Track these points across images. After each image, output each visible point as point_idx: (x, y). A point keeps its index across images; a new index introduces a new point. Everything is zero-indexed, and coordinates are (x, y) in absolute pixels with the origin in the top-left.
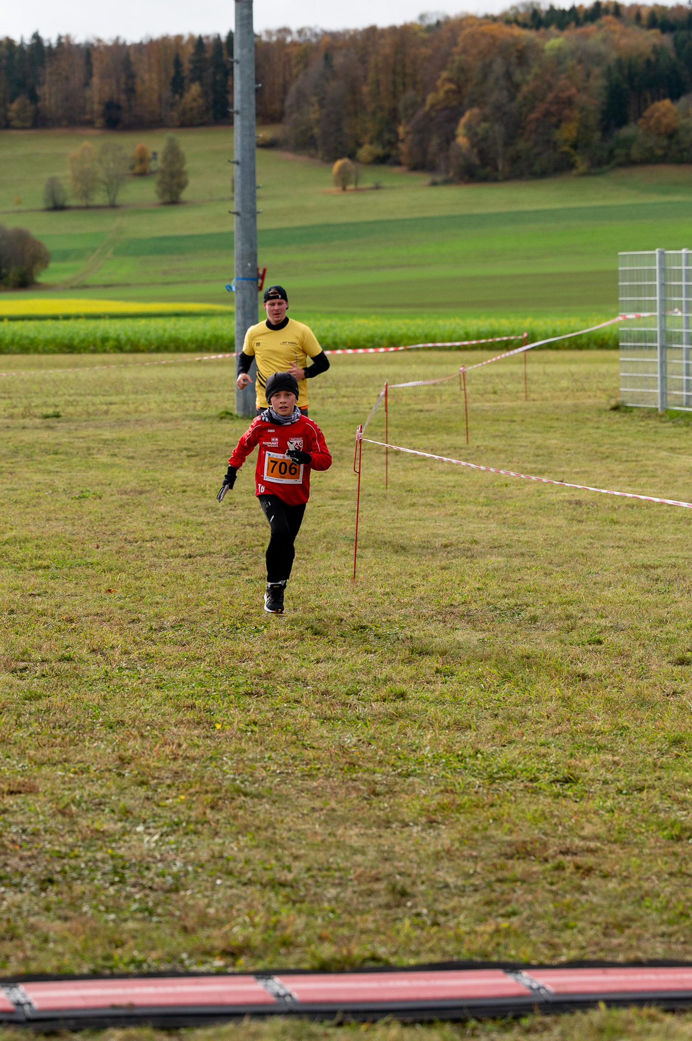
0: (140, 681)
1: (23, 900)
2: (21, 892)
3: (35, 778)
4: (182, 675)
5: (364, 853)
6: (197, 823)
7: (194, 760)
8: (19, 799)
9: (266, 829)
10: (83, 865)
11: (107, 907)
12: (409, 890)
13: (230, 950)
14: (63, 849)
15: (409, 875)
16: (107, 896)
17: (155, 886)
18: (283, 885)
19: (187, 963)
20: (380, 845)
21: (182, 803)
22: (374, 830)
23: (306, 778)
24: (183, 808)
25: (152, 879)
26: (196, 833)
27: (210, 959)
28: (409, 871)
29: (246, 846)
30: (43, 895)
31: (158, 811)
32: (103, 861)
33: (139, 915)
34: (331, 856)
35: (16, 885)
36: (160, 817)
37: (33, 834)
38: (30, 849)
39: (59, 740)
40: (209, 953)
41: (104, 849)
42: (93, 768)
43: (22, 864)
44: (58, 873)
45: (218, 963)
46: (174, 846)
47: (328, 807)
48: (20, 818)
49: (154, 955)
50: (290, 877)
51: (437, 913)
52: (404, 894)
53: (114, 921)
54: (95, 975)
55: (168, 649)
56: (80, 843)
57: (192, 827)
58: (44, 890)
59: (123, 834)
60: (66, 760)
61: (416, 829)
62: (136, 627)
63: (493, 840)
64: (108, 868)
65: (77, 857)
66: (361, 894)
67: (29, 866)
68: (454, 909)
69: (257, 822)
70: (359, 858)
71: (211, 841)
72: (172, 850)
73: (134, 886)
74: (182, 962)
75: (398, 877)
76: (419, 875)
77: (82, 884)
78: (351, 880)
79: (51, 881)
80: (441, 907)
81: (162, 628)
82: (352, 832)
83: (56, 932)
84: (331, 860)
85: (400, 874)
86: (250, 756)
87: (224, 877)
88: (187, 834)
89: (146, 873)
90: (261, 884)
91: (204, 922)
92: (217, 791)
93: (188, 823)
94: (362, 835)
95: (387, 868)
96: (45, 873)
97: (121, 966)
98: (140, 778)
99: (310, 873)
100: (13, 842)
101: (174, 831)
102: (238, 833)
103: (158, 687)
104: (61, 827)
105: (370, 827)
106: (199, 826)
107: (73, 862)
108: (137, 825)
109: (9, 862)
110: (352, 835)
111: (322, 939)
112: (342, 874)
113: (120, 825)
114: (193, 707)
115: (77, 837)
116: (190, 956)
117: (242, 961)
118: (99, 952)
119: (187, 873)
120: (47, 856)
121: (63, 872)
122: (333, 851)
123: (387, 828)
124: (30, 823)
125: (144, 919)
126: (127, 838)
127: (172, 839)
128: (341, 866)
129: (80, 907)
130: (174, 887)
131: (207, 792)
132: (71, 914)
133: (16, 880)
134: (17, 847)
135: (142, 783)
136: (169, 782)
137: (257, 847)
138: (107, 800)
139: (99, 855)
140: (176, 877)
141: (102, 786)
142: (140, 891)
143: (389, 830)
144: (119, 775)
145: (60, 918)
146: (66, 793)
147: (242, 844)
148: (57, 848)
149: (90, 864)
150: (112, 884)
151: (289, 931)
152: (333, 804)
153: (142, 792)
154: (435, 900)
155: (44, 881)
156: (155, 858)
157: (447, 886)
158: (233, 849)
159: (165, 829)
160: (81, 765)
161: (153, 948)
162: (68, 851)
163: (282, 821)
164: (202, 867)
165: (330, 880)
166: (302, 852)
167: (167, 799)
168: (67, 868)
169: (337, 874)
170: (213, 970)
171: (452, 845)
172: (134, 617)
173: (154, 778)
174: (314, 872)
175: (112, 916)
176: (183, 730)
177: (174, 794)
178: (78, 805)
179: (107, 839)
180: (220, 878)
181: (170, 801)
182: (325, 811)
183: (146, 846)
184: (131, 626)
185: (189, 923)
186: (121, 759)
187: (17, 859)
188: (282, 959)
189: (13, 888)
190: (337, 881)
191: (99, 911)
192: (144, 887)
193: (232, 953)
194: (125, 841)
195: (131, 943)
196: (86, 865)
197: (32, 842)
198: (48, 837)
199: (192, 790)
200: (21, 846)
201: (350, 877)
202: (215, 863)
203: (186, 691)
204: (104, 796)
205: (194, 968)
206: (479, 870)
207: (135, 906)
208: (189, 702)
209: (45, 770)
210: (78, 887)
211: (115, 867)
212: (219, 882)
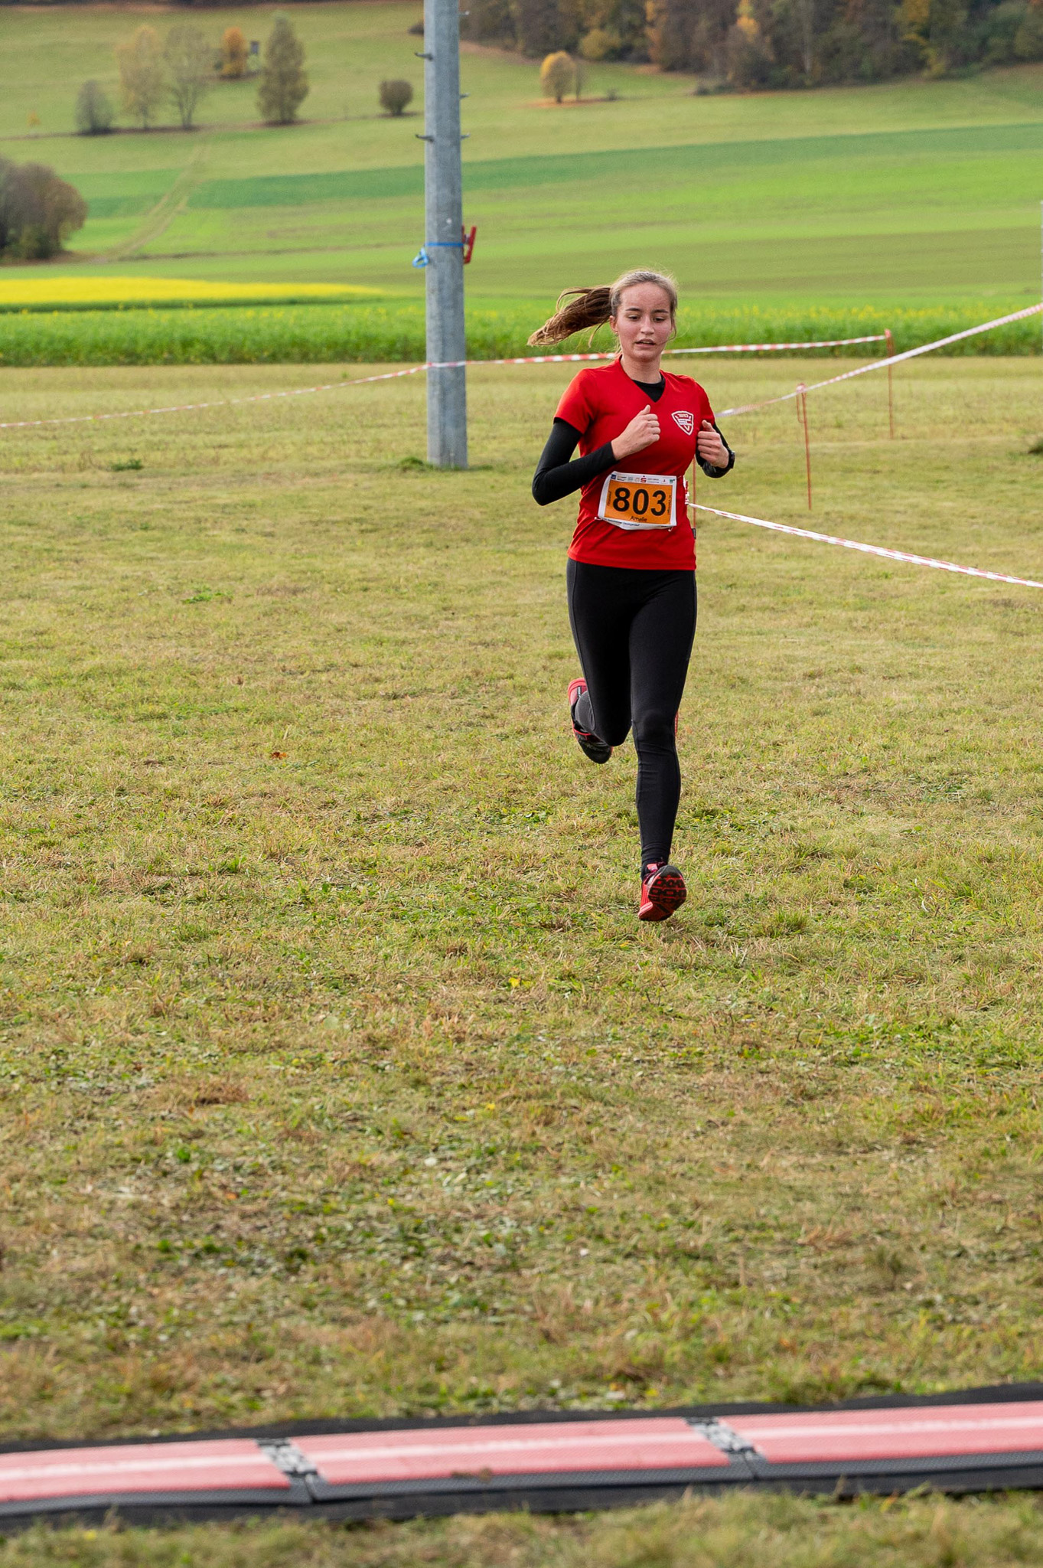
0: (362, 907)
1: (262, 1290)
2: (253, 1274)
3: (237, 1075)
4: (431, 894)
5: (813, 1199)
6: (524, 1149)
7: (492, 1041)
8: (217, 1113)
9: (642, 1160)
10: (349, 1227)
11: (408, 1301)
12: (905, 1262)
13: (628, 1370)
14: (310, 1199)
15: (898, 1236)
16: (402, 1280)
17: (478, 1262)
18: (693, 1256)
19: (562, 1394)
20: (835, 1185)
21: (494, 1115)
22: (819, 1157)
23: (685, 1070)
24: (494, 1125)
25: (469, 1249)
26: (525, 1167)
27: (601, 1389)
28: (896, 1228)
29: (614, 1190)
30: (293, 1279)
31: (455, 1130)
32: (380, 1217)
33: (465, 1313)
34: (762, 1204)
35: (244, 1263)
36: (460, 1140)
37: (253, 1173)
38: (255, 1199)
39: (259, 1011)
40: (595, 1377)
41: (379, 1198)
42: (329, 1057)
43: (247, 1226)
44: (310, 1241)
45: (613, 1395)
46: (494, 1191)
47: (734, 1120)
48: (226, 1146)
49: (505, 1382)
50: (701, 1241)
51: (959, 1300)
52: (897, 1268)
53: (423, 1323)
54: (410, 1421)
55: (395, 852)
56: (335, 1188)
57: (518, 1156)
58: (294, 1271)
59: (405, 1173)
60: (280, 1045)
61: (887, 1155)
62: (333, 815)
63: (1018, 1172)
64: (391, 1228)
65: (336, 1212)
66: (825, 1268)
67: (259, 1229)
68: (986, 1293)
69: (625, 1148)
70: (807, 1207)
71: (553, 1181)
72: (493, 1197)
73: (442, 1260)
74: (553, 1393)
75: (879, 1238)
76: (915, 1236)
77: (355, 1260)
78: (803, 1245)
79: (303, 1256)
80: (966, 1291)
81: (376, 817)
82: (784, 1163)
83: (329, 1345)
84: (762, 1211)
85: (881, 1233)
86: (583, 1033)
87: (591, 1243)
88: (511, 1169)
89: (456, 1238)
90: (656, 1256)
91: (576, 1322)
92: (545, 1095)
93: (511, 1150)
94: (803, 1167)
95: (857, 1224)
96: (288, 1241)
97: (454, 1403)
98: (413, 1075)
99: (732, 1235)
100: (223, 1187)
101: (489, 1165)
102: (597, 1166)
103: (394, 916)
104: (297, 1161)
105: (811, 1153)
106: (530, 1156)
107: (332, 1221)
108: (424, 1154)
109: (222, 1222)
110: (785, 1166)
111: (780, 1349)
112: (786, 1234)
113: (396, 1155)
114: (461, 950)
115: (330, 1177)
116: (565, 1384)
117: (655, 1393)
118: (412, 1379)
119: (526, 1238)
120: (286, 1211)
121: (319, 1238)
122: (762, 1195)
123: (840, 1153)
124: (245, 1153)
125: (473, 1320)
126: (412, 1178)
127: (487, 1177)
128: (782, 1220)
129: (363, 1301)
130: (508, 1262)
131: (529, 1097)
132: (347, 1312)
133: (244, 1254)
134: (232, 1197)
135: (417, 1083)
136: (461, 1080)
137: (632, 1190)
138: (366, 1113)
139: (373, 1209)
140: (512, 1246)
141: (353, 1089)
142: (454, 1269)
143: (842, 1158)
144: (376, 1068)
145: (334, 1320)
146: (296, 1101)
147: (607, 1184)
148: (299, 1198)
149: (361, 1224)
150: (405, 1258)
151: (723, 1338)
152: (743, 1116)
153: (419, 1098)
154: (954, 1279)
155: (292, 1255)
156: (468, 1211)
157: (962, 1253)
158: (592, 1196)
159: (473, 1161)
160: (308, 1052)
161: (501, 1371)
162: (319, 1202)
163: (666, 1145)
164: (549, 1226)
165: (767, 1247)
166: (711, 1197)
167: (464, 1109)
168: (324, 1231)
169: (778, 1236)
170: (609, 1408)
171: (957, 1183)
172: (326, 797)
173: (435, 1074)
174: (740, 1233)
175: (419, 1316)
176: (459, 992)
177: (475, 1101)
178: (319, 1123)
179: (379, 1181)
180: (584, 1246)
181: (471, 1112)
182: (730, 1127)
183: (448, 1191)
184: (324, 813)
185: (552, 1324)
186: (370, 1040)
187: (235, 1218)
188: (721, 1385)
189: (240, 1269)
190: (780, 1248)
191: (396, 1307)
192: (460, 1264)
193: (635, 1377)
194: (412, 1184)
195: (465, 1361)
196: (355, 1227)
197: (256, 1187)
198: (279, 1178)
199: (506, 1094)
200: (238, 1196)
201: (800, 1241)
202: (571, 1220)
203: (443, 923)
204: (360, 1106)
205: (576, 1405)
206: (1011, 1224)
207: (455, 1297)
208: (456, 941)
209: (251, 1063)
210: (351, 1266)
211: (401, 1228)
212: (584, 1252)
